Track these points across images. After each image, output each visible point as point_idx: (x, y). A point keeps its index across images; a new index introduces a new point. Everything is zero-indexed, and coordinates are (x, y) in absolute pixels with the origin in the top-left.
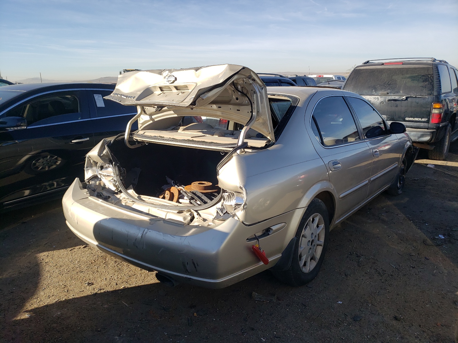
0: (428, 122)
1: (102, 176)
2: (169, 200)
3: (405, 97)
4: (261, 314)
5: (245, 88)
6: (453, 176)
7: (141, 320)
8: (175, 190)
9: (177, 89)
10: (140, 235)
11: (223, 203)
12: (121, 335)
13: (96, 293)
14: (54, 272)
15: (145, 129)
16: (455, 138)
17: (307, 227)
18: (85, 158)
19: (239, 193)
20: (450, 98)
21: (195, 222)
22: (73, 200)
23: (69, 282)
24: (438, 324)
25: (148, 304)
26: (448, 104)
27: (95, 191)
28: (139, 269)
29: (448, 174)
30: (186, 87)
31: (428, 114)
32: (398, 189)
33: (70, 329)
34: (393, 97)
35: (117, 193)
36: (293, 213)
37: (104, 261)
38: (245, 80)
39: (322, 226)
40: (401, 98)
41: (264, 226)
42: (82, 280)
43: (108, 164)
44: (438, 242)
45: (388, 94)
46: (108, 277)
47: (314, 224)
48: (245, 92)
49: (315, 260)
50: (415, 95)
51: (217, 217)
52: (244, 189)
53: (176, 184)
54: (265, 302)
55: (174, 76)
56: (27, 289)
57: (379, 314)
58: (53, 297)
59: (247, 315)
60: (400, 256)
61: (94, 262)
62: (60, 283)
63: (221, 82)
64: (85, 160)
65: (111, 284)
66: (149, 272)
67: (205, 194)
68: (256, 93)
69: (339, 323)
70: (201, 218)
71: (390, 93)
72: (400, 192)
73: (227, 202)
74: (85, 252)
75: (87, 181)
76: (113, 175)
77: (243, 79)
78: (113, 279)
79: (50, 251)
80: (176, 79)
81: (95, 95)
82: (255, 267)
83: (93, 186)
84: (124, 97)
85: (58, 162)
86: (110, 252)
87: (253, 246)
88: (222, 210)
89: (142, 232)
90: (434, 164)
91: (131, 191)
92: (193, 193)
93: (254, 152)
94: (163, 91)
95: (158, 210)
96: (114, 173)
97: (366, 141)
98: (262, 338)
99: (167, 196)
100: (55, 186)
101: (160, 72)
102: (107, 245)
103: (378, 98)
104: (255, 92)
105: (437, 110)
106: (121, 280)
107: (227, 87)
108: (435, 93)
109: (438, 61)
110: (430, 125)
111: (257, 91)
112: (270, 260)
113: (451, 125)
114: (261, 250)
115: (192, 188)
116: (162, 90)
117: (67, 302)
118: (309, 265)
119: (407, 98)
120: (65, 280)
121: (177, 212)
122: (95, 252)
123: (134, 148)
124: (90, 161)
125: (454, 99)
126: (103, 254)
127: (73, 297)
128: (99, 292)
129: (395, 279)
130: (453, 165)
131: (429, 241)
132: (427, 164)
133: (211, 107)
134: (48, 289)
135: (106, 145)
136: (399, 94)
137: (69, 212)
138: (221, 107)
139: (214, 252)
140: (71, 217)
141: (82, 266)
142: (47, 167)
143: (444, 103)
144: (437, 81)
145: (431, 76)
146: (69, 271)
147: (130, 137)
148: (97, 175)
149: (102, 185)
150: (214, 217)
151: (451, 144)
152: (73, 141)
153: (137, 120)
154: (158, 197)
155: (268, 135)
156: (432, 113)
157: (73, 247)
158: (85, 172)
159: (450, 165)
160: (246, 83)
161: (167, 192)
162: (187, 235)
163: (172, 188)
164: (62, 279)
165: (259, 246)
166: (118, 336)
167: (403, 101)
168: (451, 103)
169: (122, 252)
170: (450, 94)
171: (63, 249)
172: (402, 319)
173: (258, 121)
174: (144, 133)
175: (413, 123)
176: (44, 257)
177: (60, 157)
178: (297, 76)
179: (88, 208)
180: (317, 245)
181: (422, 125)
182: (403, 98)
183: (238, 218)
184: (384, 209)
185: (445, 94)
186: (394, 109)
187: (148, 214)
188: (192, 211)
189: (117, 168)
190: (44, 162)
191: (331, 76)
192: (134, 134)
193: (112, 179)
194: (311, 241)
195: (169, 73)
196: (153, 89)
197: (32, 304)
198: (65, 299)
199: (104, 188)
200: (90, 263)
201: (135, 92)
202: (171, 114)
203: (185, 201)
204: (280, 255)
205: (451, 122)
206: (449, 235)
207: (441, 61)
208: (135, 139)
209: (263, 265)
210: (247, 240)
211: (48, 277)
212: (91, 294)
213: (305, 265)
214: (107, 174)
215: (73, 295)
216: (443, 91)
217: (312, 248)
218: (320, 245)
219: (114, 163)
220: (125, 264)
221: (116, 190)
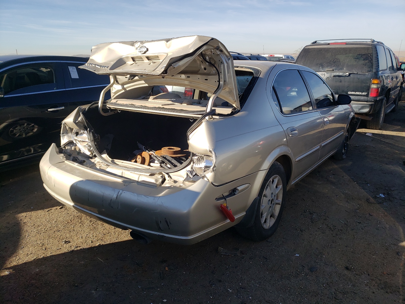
0: (367, 96)
1: (77, 141)
2: (141, 163)
3: (348, 73)
4: (227, 267)
5: (213, 59)
6: (388, 143)
7: (116, 275)
8: (146, 154)
9: (149, 60)
10: (115, 196)
11: (193, 166)
12: (98, 290)
13: (73, 251)
14: (32, 231)
15: (117, 98)
16: (389, 111)
17: (268, 187)
18: (61, 124)
19: (209, 156)
20: (386, 75)
21: (167, 183)
22: (50, 164)
23: (47, 241)
24: (385, 272)
25: (122, 260)
26: (384, 80)
27: (71, 156)
28: (113, 227)
29: (384, 142)
30: (157, 57)
31: (368, 89)
32: (343, 154)
33: (48, 285)
34: (337, 74)
35: (91, 158)
36: (256, 175)
37: (80, 221)
38: (213, 51)
39: (281, 186)
40: (345, 75)
41: (231, 187)
42: (60, 239)
43: (83, 130)
44: (379, 200)
45: (333, 70)
46: (84, 235)
47: (274, 185)
48: (213, 63)
49: (274, 217)
50: (357, 71)
51: (188, 179)
52: (213, 152)
53: (146, 149)
54: (230, 256)
55: (145, 47)
56: (6, 248)
57: (332, 265)
58: (32, 255)
59: (214, 268)
60: (348, 213)
61: (70, 221)
62: (38, 241)
63: (191, 52)
64: (61, 127)
65: (87, 242)
66: (122, 230)
67: (175, 158)
68: (224, 63)
69: (298, 274)
70: (172, 180)
71: (335, 70)
72: (344, 157)
73: (196, 165)
74: (61, 212)
75: (63, 146)
76: (88, 141)
77: (211, 50)
78: (88, 237)
79: (29, 212)
80: (147, 50)
81: (69, 67)
82: (223, 224)
83: (69, 151)
84: (98, 67)
85: (35, 129)
86: (85, 211)
87: (221, 205)
88: (191, 172)
89: (117, 193)
90: (371, 132)
91: (105, 156)
92: (163, 157)
93: (221, 119)
94: (136, 61)
95: (131, 173)
96: (89, 138)
97: (318, 110)
98: (228, 289)
99: (139, 160)
100: (32, 152)
101: (132, 44)
102: (83, 206)
103: (324, 74)
104: (222, 63)
105: (375, 85)
106: (96, 238)
107: (195, 58)
108: (374, 70)
109: (376, 42)
110: (369, 99)
111: (224, 61)
112: (236, 217)
113: (386, 99)
114: (228, 208)
115: (162, 153)
116: (134, 61)
117: (45, 259)
118: (269, 222)
119: (350, 74)
120: (43, 239)
121: (149, 175)
122: (71, 212)
123: (107, 115)
124: (66, 127)
125: (388, 76)
126: (79, 214)
127: (51, 255)
128: (76, 249)
129: (344, 233)
130: (387, 134)
131: (372, 200)
132: (366, 133)
133: (181, 76)
134: (27, 247)
135: (81, 112)
136: (343, 71)
137: (46, 175)
138: (189, 77)
139: (185, 211)
140: (48, 179)
141: (59, 226)
142: (24, 134)
143: (381, 79)
144: (375, 60)
145: (371, 55)
146: (46, 231)
147: (103, 105)
148: (72, 141)
149: (77, 150)
150: (184, 179)
151: (386, 115)
152: (49, 110)
153: (110, 89)
154: (130, 161)
155: (234, 103)
156: (371, 88)
157: (50, 208)
158: (61, 138)
159: (385, 134)
160: (213, 54)
161: (139, 157)
162: (160, 196)
163: (143, 153)
164: (40, 238)
165: (226, 205)
166: (95, 291)
167: (346, 77)
168: (386, 80)
169: (97, 212)
170: (386, 71)
171: (40, 210)
172: (353, 269)
173: (225, 90)
174: (117, 101)
175: (355, 96)
176: (22, 218)
177: (37, 125)
178: (251, 55)
179: (65, 171)
180: (276, 204)
181: (362, 98)
182: (346, 74)
183: (208, 180)
184: (332, 172)
185: (382, 71)
186: (338, 84)
187: (121, 177)
188: (164, 173)
189: (91, 134)
190: (21, 130)
191: (281, 56)
192: (107, 102)
193: (87, 144)
194: (271, 200)
195: (141, 45)
196: (125, 60)
197: (12, 262)
198: (43, 257)
199: (79, 153)
200: (67, 223)
201: (108, 62)
202: (142, 84)
203: (156, 165)
204: (244, 213)
205: (386, 96)
206: (388, 194)
207: (378, 42)
208: (108, 107)
209: (229, 222)
210: (216, 199)
211: (26, 236)
212: (68, 251)
213: (265, 222)
214: (82, 140)
215: (51, 253)
216: (380, 68)
217: (272, 206)
218: (279, 204)
219: (88, 129)
220: (100, 223)
221: (90, 155)
